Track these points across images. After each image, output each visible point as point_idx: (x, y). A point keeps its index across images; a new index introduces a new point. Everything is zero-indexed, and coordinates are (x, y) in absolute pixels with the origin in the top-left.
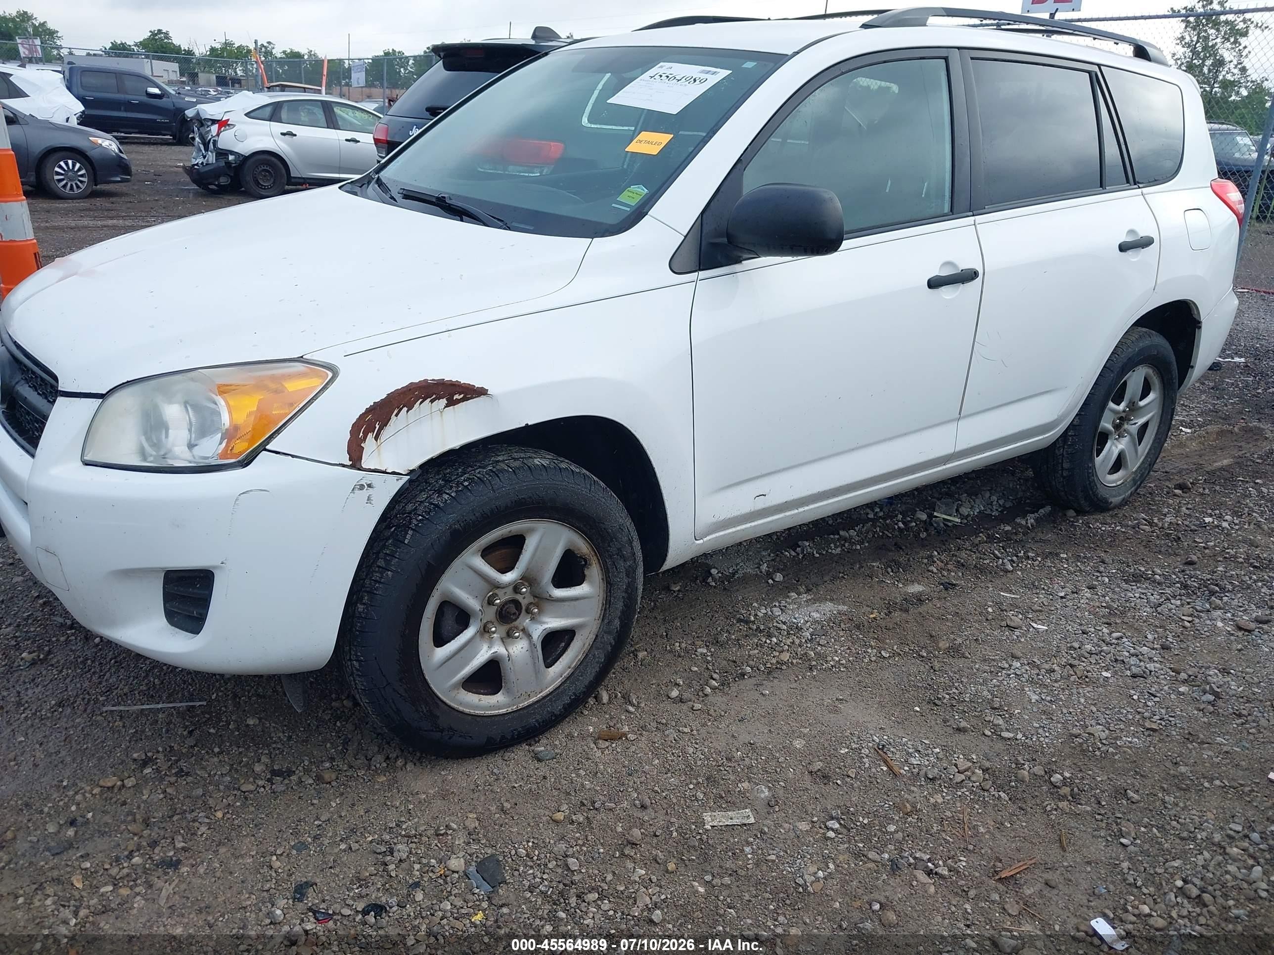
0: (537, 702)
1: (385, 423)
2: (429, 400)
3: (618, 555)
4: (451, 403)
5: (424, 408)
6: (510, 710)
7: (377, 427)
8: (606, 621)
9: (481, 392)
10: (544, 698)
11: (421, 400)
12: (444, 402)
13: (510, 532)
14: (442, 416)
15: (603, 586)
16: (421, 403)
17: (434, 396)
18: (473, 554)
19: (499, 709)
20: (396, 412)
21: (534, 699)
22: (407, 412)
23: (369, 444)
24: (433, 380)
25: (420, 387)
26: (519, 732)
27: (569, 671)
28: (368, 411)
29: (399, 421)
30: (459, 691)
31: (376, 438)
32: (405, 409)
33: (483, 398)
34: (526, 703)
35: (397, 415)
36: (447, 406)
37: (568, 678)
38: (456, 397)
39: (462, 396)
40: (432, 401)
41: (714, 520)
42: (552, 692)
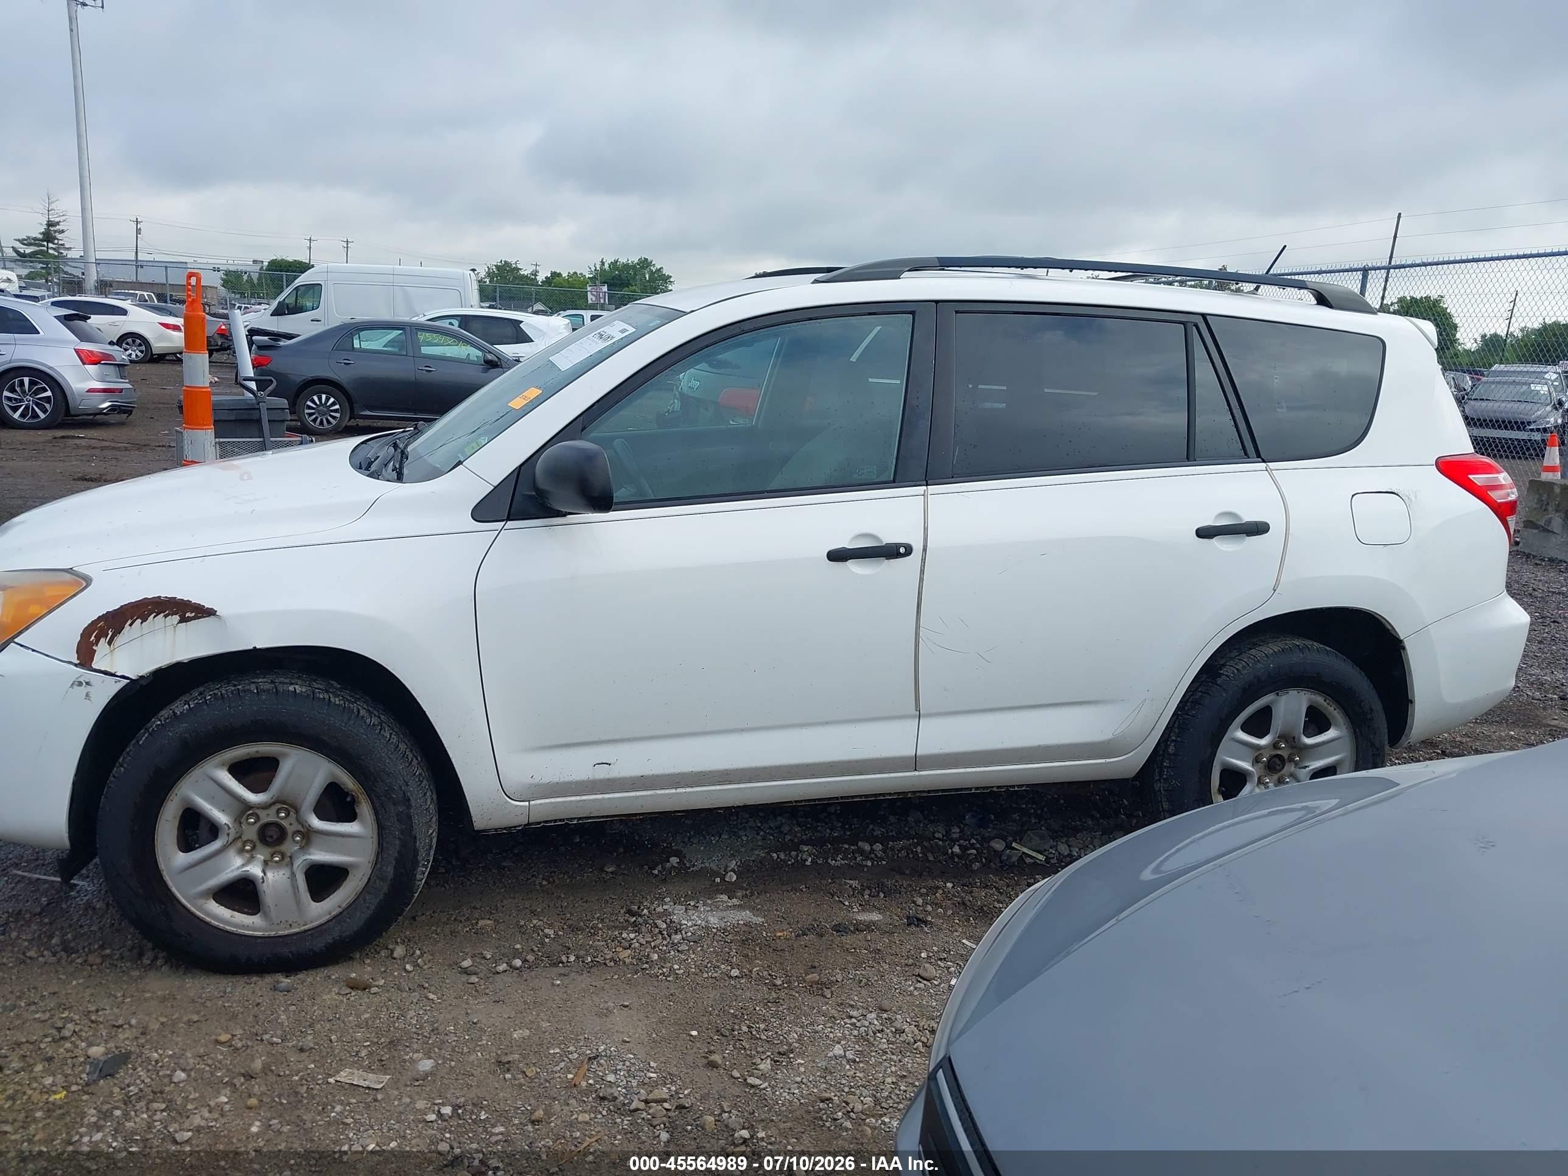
0: (297, 934)
1: (118, 631)
2: (162, 615)
3: (385, 796)
4: (184, 620)
5: (157, 622)
6: (267, 934)
7: (110, 634)
8: (378, 866)
9: (210, 613)
10: (306, 931)
11: (154, 614)
12: (177, 618)
13: (257, 752)
14: (175, 631)
15: (375, 827)
16: (155, 617)
17: (167, 612)
18: (217, 766)
19: (255, 931)
20: (129, 622)
21: (297, 930)
22: (142, 623)
23: (102, 647)
24: (166, 597)
25: (153, 603)
26: (268, 958)
27: (339, 910)
28: (100, 618)
29: (132, 631)
30: (209, 902)
31: (110, 643)
32: (139, 621)
33: (211, 619)
34: (286, 932)
35: (131, 625)
36: (180, 622)
37: (335, 917)
38: (188, 615)
39: (193, 614)
40: (166, 616)
41: (532, 781)
42: (316, 927)
